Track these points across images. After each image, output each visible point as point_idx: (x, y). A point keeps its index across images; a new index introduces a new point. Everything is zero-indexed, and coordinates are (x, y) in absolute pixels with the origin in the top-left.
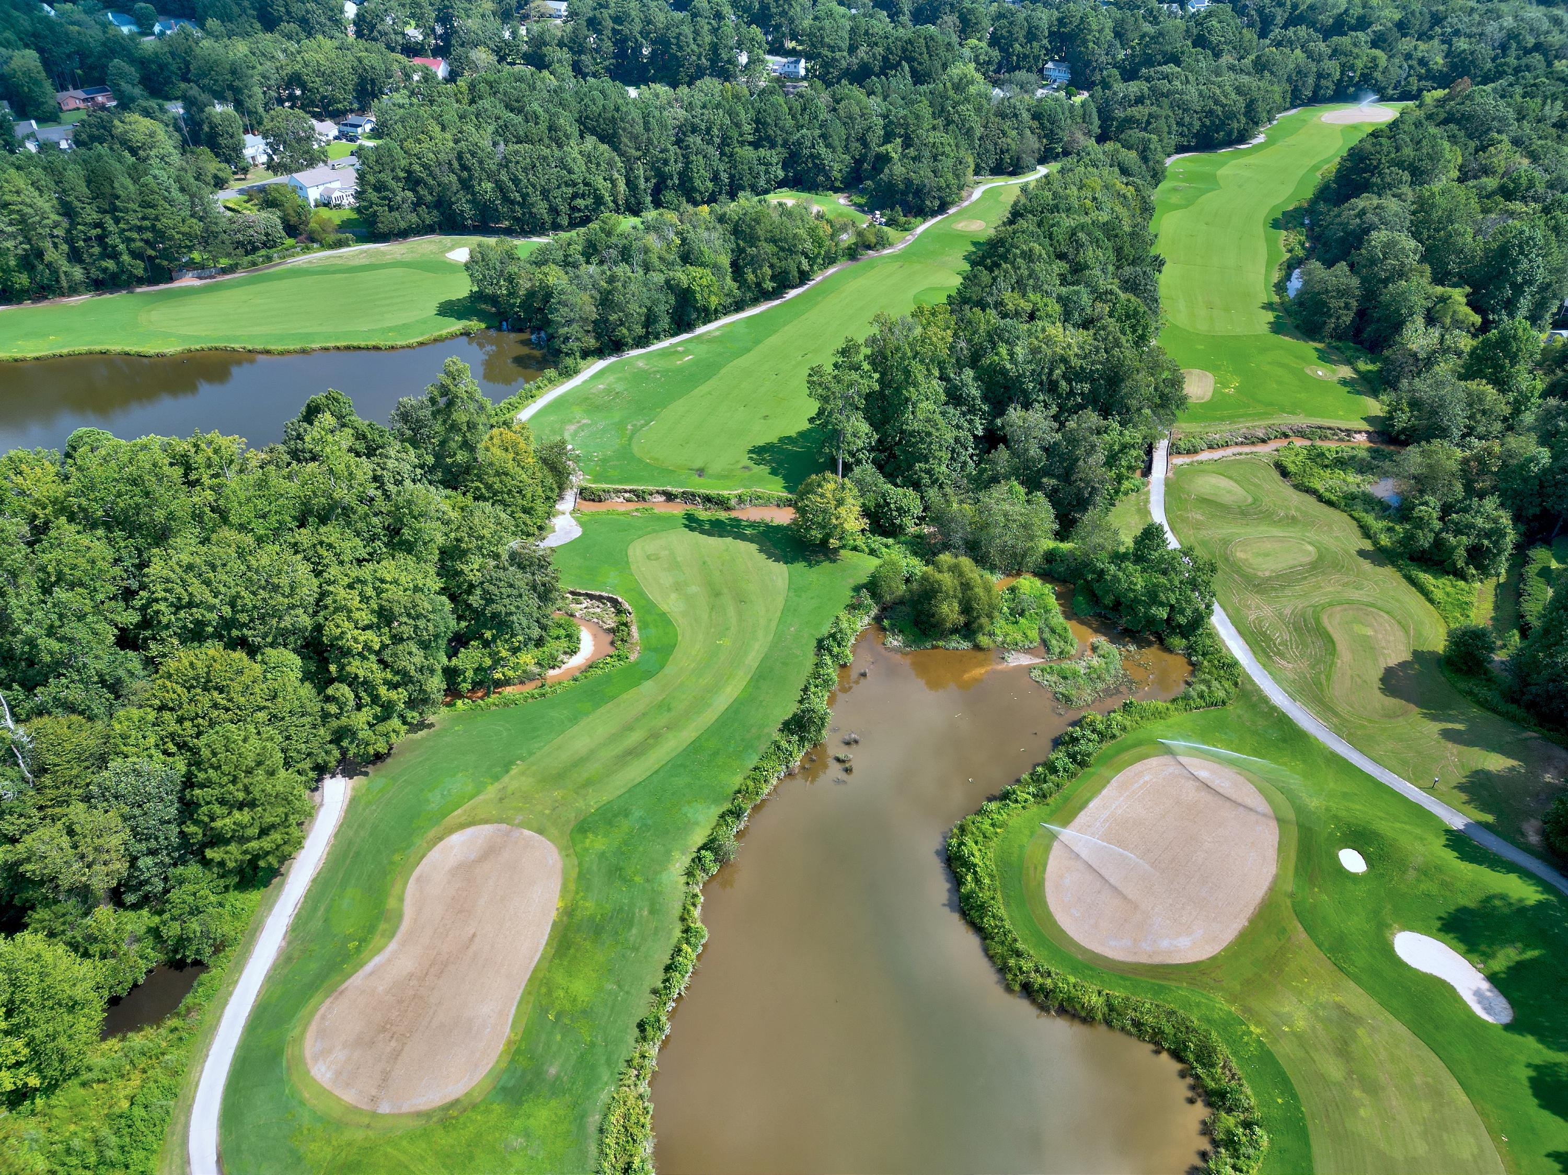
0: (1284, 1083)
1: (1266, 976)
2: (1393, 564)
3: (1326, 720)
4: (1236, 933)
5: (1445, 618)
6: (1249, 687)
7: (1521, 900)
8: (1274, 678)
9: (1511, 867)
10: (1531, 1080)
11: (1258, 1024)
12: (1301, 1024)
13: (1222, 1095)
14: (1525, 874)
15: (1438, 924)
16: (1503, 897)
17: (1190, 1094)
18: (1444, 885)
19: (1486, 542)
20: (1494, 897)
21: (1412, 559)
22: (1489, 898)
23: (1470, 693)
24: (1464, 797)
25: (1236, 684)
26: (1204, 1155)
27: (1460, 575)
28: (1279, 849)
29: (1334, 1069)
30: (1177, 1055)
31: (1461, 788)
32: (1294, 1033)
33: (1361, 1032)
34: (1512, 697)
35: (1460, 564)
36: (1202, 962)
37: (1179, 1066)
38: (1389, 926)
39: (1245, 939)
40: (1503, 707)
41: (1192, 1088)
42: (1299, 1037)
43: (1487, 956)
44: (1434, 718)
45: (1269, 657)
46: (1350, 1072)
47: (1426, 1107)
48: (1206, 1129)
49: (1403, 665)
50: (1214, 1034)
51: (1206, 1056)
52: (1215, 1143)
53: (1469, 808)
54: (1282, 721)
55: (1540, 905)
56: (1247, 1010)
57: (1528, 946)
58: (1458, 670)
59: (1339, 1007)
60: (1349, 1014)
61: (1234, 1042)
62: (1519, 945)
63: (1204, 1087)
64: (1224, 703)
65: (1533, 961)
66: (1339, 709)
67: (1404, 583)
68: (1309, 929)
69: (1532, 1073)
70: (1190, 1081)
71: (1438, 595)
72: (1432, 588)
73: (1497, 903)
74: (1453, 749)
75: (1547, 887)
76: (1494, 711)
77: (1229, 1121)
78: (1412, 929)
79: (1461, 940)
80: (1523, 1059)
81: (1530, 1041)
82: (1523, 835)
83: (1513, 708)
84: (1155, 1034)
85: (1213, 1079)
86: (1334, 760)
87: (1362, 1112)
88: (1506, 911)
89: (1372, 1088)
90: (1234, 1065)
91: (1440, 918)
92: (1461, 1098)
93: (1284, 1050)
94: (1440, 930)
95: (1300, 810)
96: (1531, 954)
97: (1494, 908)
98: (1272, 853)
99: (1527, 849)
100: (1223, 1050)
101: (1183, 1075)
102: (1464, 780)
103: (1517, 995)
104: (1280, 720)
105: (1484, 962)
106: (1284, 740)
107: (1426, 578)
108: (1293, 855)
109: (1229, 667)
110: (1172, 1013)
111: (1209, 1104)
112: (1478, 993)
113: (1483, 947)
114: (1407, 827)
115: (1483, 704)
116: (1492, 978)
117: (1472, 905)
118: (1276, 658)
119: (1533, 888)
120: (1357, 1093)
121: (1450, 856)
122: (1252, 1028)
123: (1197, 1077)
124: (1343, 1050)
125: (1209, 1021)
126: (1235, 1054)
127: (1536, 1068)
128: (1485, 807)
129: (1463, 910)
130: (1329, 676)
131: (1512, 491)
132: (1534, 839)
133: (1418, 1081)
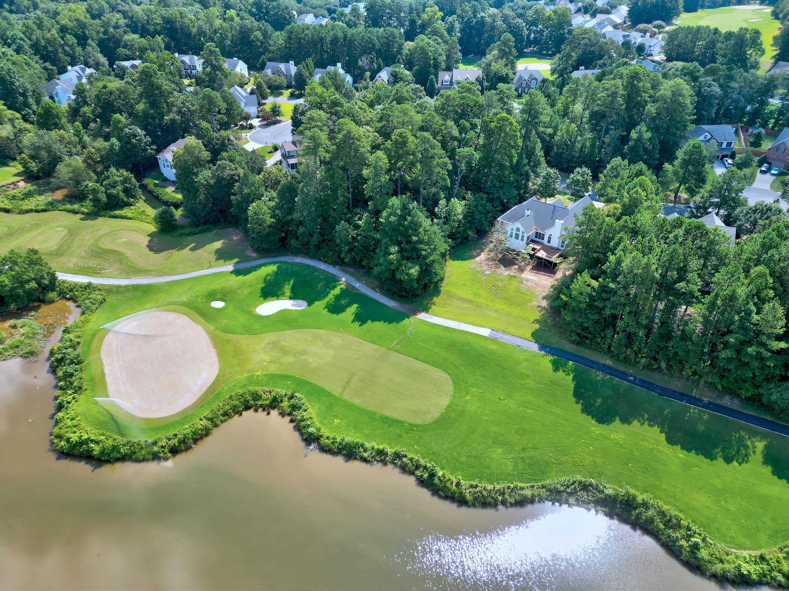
0: (285, 377)
1: (241, 357)
2: (100, 216)
3: (150, 275)
4: (216, 356)
5: (142, 221)
6: (106, 287)
7: (273, 271)
8: (112, 278)
9: (260, 266)
10: (328, 311)
11: (257, 371)
12: (267, 358)
13: (275, 399)
14: (265, 264)
15: (262, 298)
16: (268, 275)
17: (266, 413)
18: (250, 286)
19: (127, 185)
20: (266, 277)
21: (105, 210)
22: (265, 279)
23: (182, 234)
24: (222, 261)
25: (100, 290)
26: (292, 421)
27: (130, 205)
28: (193, 321)
29: (289, 359)
30: (247, 408)
31: (218, 259)
32: (269, 362)
33: (282, 343)
34: (197, 225)
35: (125, 199)
36: (218, 374)
37: (252, 410)
38: (251, 311)
39: (221, 354)
40: (197, 230)
41: (264, 410)
42: (271, 362)
43: (283, 294)
44: (182, 249)
45: (98, 273)
46: (294, 355)
47: (319, 342)
48: (283, 414)
49: (150, 241)
50: (251, 388)
51: (256, 396)
52: (289, 414)
53: (227, 262)
54: (135, 288)
55: (278, 268)
56: (249, 371)
57: (289, 281)
58: (169, 231)
59: (269, 343)
60: (274, 343)
61: (258, 383)
62: (287, 283)
63: (267, 405)
64: (104, 299)
65: (294, 283)
66: (150, 269)
67: (113, 220)
68: (233, 332)
69: (327, 310)
70: (260, 410)
71: (130, 215)
72: (125, 214)
73: (269, 278)
74: (200, 252)
75: (274, 263)
76: (196, 233)
77: (285, 404)
78: (258, 306)
79: (272, 297)
80: (321, 309)
81: (317, 303)
82: (250, 256)
83: (201, 228)
84: (234, 410)
85: (266, 400)
86: (170, 284)
87: (310, 360)
88: (273, 277)
89: (304, 352)
90: (266, 389)
91: (260, 297)
92: (322, 331)
93: (273, 369)
94: (264, 300)
95: (184, 304)
96: (292, 282)
97: (269, 280)
98: (193, 324)
99: (255, 259)
100: (259, 389)
101: (256, 411)
102: (216, 256)
103: (300, 296)
104: (134, 288)
105: (284, 296)
106: (145, 293)
107: (117, 212)
108: (199, 318)
109: (88, 286)
110: (231, 398)
111: (274, 408)
112: (293, 305)
113: (280, 293)
114: (219, 281)
115: (189, 234)
116: (291, 298)
117: (263, 285)
118: (102, 271)
119: (271, 266)
120: (303, 358)
121: (241, 278)
122: (257, 374)
123: (261, 406)
124: (285, 352)
125: (244, 387)
126: (262, 386)
127: (326, 307)
128: (231, 258)
129: (263, 289)
130: (131, 262)
131: (116, 161)
132: (254, 255)
133: (310, 338)
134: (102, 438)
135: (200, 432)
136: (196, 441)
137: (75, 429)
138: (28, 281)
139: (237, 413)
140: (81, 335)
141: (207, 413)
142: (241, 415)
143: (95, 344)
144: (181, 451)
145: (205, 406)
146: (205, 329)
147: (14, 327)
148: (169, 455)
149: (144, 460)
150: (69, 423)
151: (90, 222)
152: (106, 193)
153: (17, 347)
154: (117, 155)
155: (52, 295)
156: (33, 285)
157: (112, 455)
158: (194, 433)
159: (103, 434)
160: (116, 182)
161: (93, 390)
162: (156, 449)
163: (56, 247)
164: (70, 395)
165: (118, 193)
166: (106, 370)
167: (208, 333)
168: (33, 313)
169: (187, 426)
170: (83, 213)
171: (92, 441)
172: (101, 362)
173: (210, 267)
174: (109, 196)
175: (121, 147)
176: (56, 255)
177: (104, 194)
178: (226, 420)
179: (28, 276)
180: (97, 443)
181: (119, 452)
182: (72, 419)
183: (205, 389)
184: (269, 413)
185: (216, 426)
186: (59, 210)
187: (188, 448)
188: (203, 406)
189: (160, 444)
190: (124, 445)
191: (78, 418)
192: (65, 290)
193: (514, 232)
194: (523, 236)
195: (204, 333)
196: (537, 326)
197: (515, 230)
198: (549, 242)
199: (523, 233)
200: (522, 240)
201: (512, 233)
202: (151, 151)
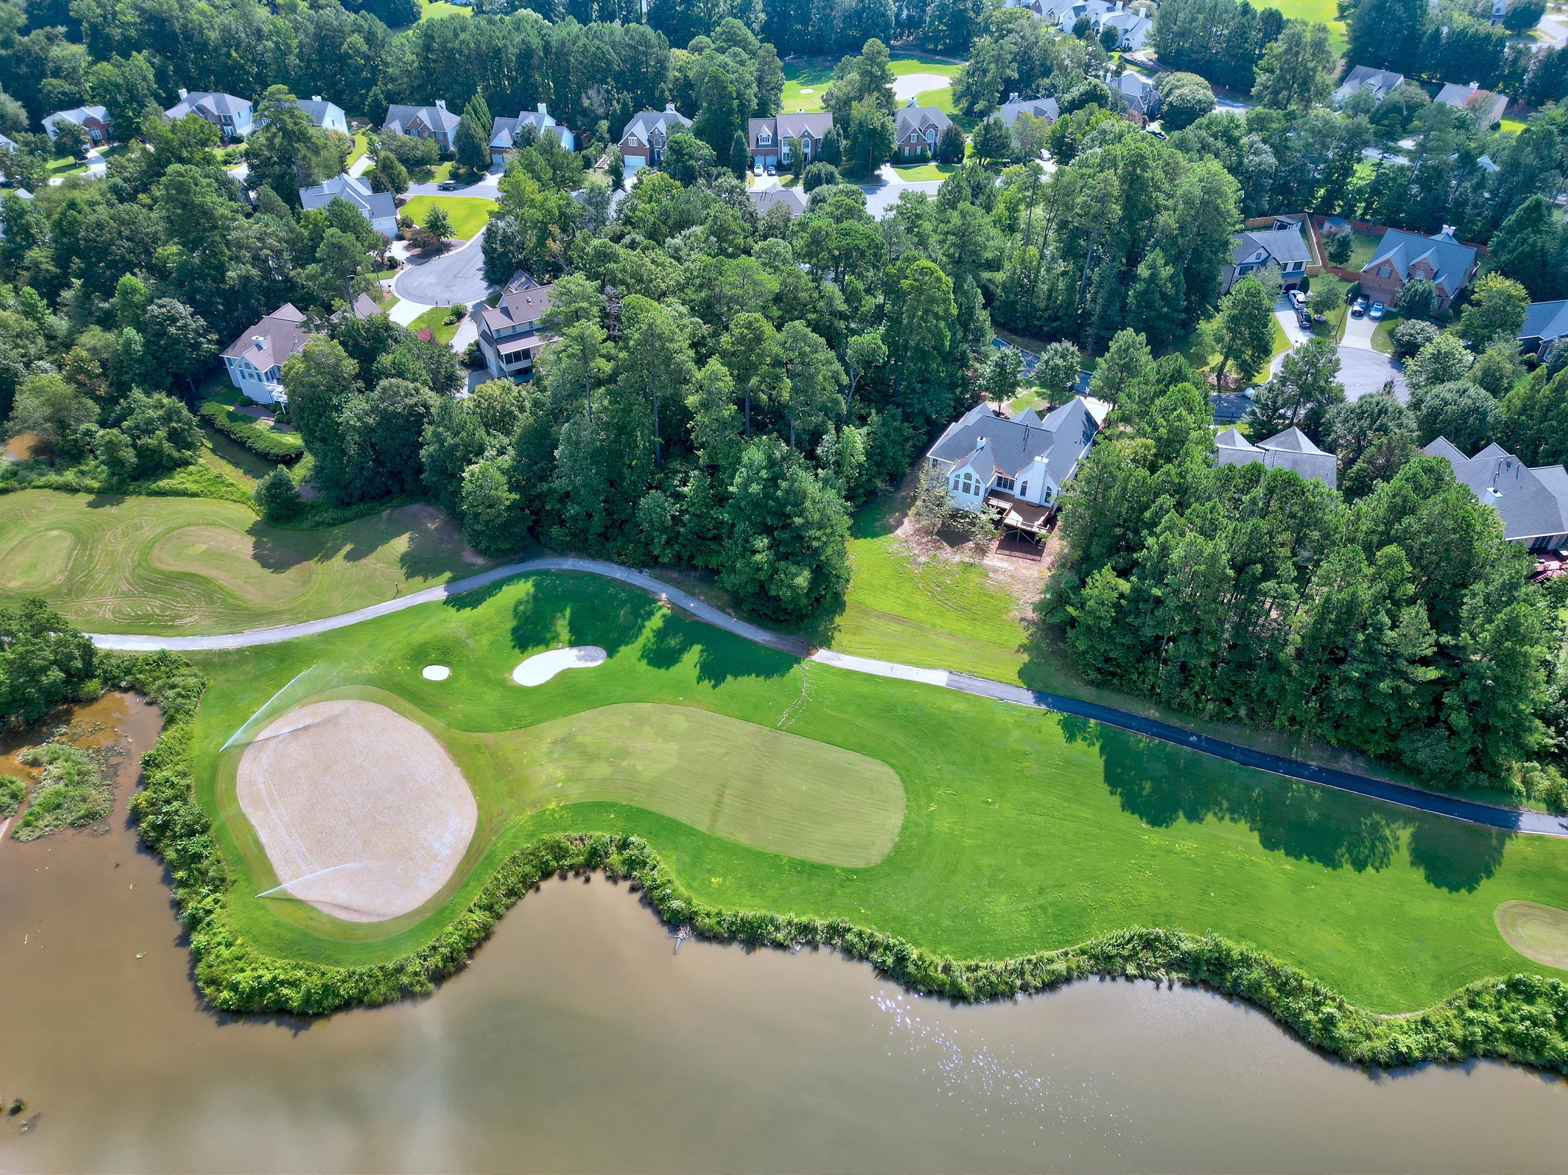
0: (602, 807)
1: (510, 777)
2: (126, 493)
3: (282, 622)
4: (464, 780)
5: (221, 497)
6: (198, 658)
7: (528, 594)
8: (202, 635)
9: (497, 586)
10: (650, 663)
11: (549, 801)
12: (560, 773)
13: (594, 853)
14: (508, 580)
15: (517, 651)
16: (519, 603)
17: (582, 879)
18: (490, 629)
19: (174, 424)
20: (516, 607)
21: (135, 479)
22: (515, 610)
23: (318, 524)
24: (419, 579)
25: (187, 665)
26: (633, 889)
27: (185, 463)
28: (400, 713)
29: (600, 770)
30: (547, 875)
31: (410, 575)
32: (565, 781)
33: (580, 739)
34: (344, 504)
35: (176, 454)
36: (479, 816)
37: (555, 878)
38: (505, 680)
39: (472, 776)
40: (348, 513)
41: (577, 874)
42: (568, 780)
43: (556, 637)
44: (328, 556)
45: (172, 627)
46: (607, 760)
47: (647, 729)
48: (613, 878)
49: (256, 546)
50: (546, 837)
51: (559, 851)
52: (626, 877)
53: (430, 581)
54: (259, 652)
55: (536, 585)
56: (534, 804)
57: (562, 611)
58: (289, 519)
59: (555, 742)
60: (563, 740)
61: (556, 826)
62: (559, 615)
63: (581, 865)
64: (203, 684)
65: (572, 615)
66: (276, 608)
67: (159, 500)
68: (483, 729)
69: (646, 661)
70: (571, 874)
71: (192, 487)
72: (182, 486)
73: (522, 608)
74: (369, 561)
75: (526, 575)
76: (347, 520)
77: (614, 859)
78: (513, 668)
79: (537, 645)
80: (634, 660)
81: (623, 649)
82: (474, 565)
83: (355, 509)
84: (523, 882)
85: (577, 855)
86: (327, 636)
87: (639, 767)
88: (530, 606)
89: (624, 753)
90: (574, 835)
91: (514, 647)
92: (647, 707)
93: (576, 793)
94: (522, 653)
95: (371, 681)
96: (568, 612)
97: (524, 612)
98: (401, 721)
99: (484, 570)
100: (559, 836)
101: (563, 877)
102: (404, 570)
103: (589, 638)
104: (257, 653)
105: (559, 642)
106: (282, 661)
107: (164, 483)
108: (410, 706)
109: (163, 658)
110: (514, 860)
111: (594, 869)
112: (580, 658)
113: (549, 636)
114: (427, 624)
115: (333, 524)
116: (572, 644)
117: (514, 623)
118: (178, 622)
119: (521, 583)
120: (624, 764)
121: (467, 612)
122: (550, 807)
123: (571, 867)
124: (591, 757)
125: (532, 835)
126: (565, 830)
127: (642, 656)
128: (437, 572)
129: (514, 631)
130: (232, 596)
131: (140, 375)
132: (480, 561)
133: (627, 724)
134: (300, 974)
135: (476, 935)
136: (471, 952)
137: (240, 964)
138: (44, 670)
139: (531, 887)
140: (187, 770)
141: (477, 896)
142: (538, 889)
143: (221, 786)
144: (450, 975)
145: (472, 884)
146: (428, 728)
147: (35, 763)
148: (431, 986)
149: (386, 1002)
150: (225, 953)
151: (110, 510)
152: (134, 446)
153: (59, 806)
154: (140, 361)
155: (93, 685)
156: (56, 674)
157: (325, 1003)
158: (467, 939)
159: (297, 967)
160: (150, 421)
161: (248, 880)
162: (405, 980)
163: (61, 577)
164: (207, 895)
165: (160, 444)
166: (263, 839)
167: (436, 737)
168: (63, 729)
169: (450, 929)
170: (89, 490)
171: (282, 983)
172: (247, 821)
173: (398, 594)
174: (141, 452)
175: (146, 344)
176: (66, 594)
177: (130, 449)
178: (514, 904)
179: (44, 659)
180: (294, 984)
181: (338, 995)
182: (229, 945)
183: (462, 850)
184: (587, 880)
185: (499, 917)
186: (35, 487)
187: (461, 968)
188: (467, 885)
189: (410, 969)
190: (344, 981)
191: (239, 942)
192: (116, 672)
193: (962, 480)
194: (977, 488)
195: (429, 738)
196: (1026, 658)
197: (962, 477)
198: (1023, 492)
199: (977, 481)
200: (977, 494)
201: (957, 482)
202: (208, 346)
